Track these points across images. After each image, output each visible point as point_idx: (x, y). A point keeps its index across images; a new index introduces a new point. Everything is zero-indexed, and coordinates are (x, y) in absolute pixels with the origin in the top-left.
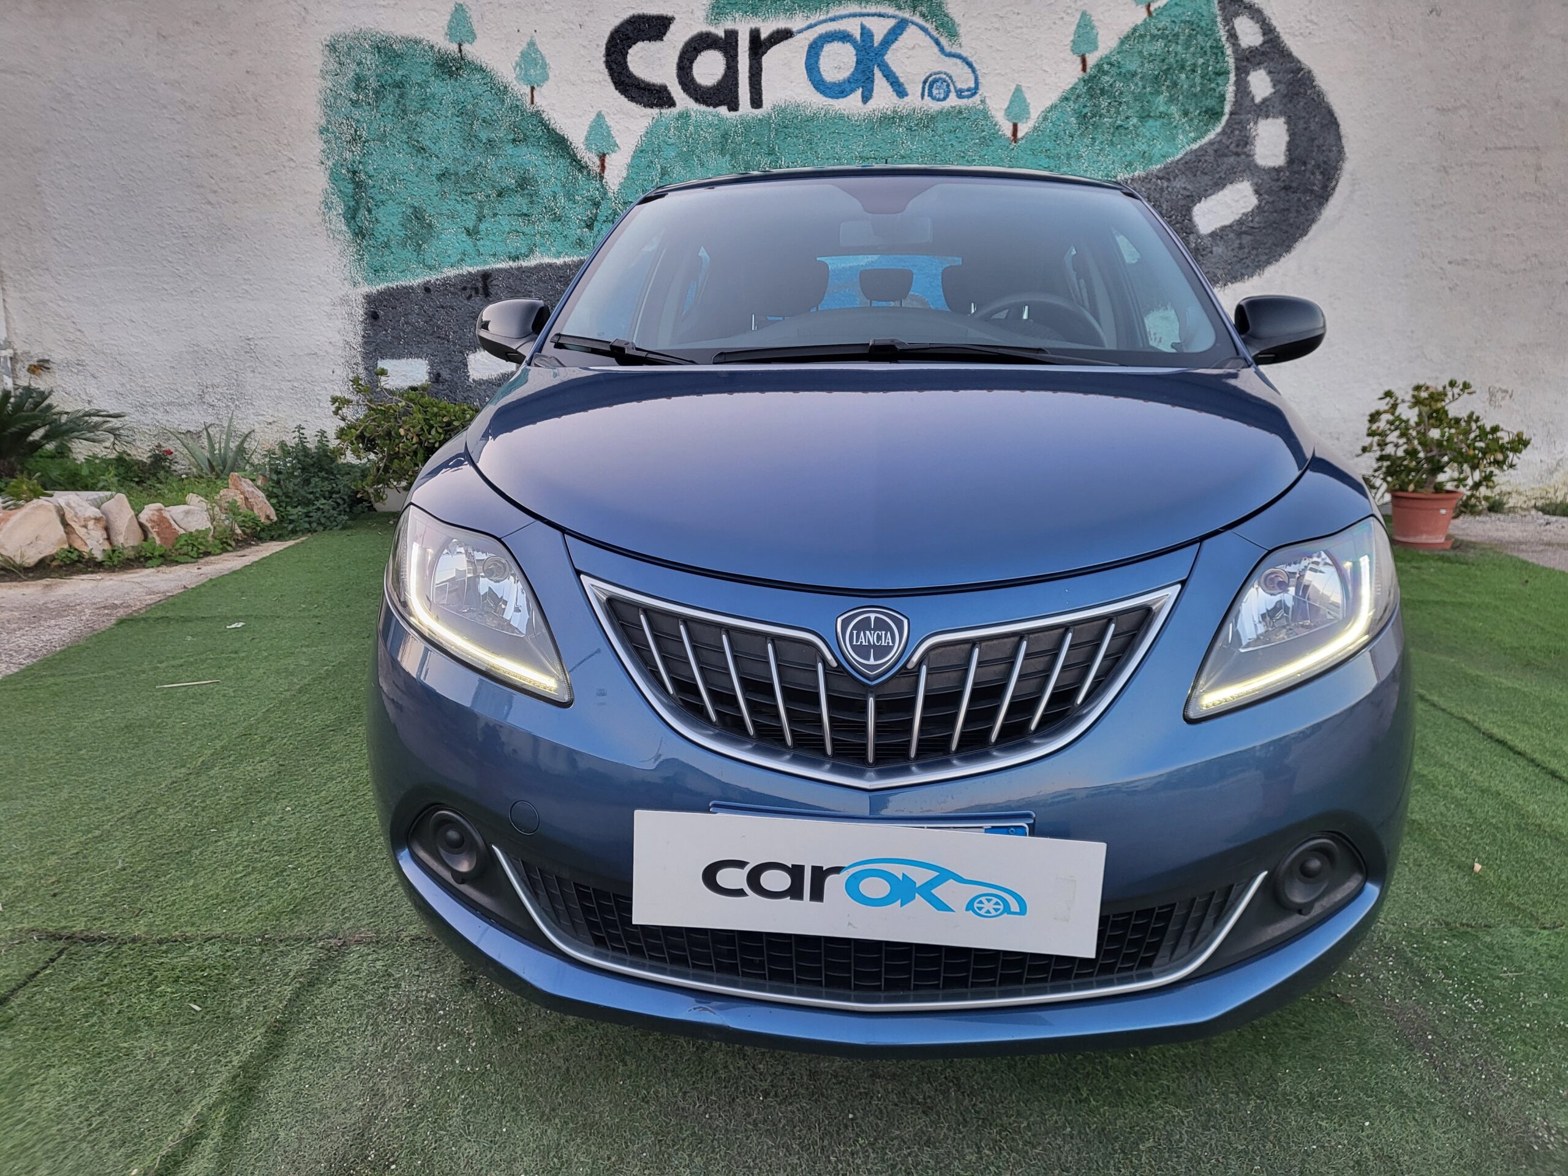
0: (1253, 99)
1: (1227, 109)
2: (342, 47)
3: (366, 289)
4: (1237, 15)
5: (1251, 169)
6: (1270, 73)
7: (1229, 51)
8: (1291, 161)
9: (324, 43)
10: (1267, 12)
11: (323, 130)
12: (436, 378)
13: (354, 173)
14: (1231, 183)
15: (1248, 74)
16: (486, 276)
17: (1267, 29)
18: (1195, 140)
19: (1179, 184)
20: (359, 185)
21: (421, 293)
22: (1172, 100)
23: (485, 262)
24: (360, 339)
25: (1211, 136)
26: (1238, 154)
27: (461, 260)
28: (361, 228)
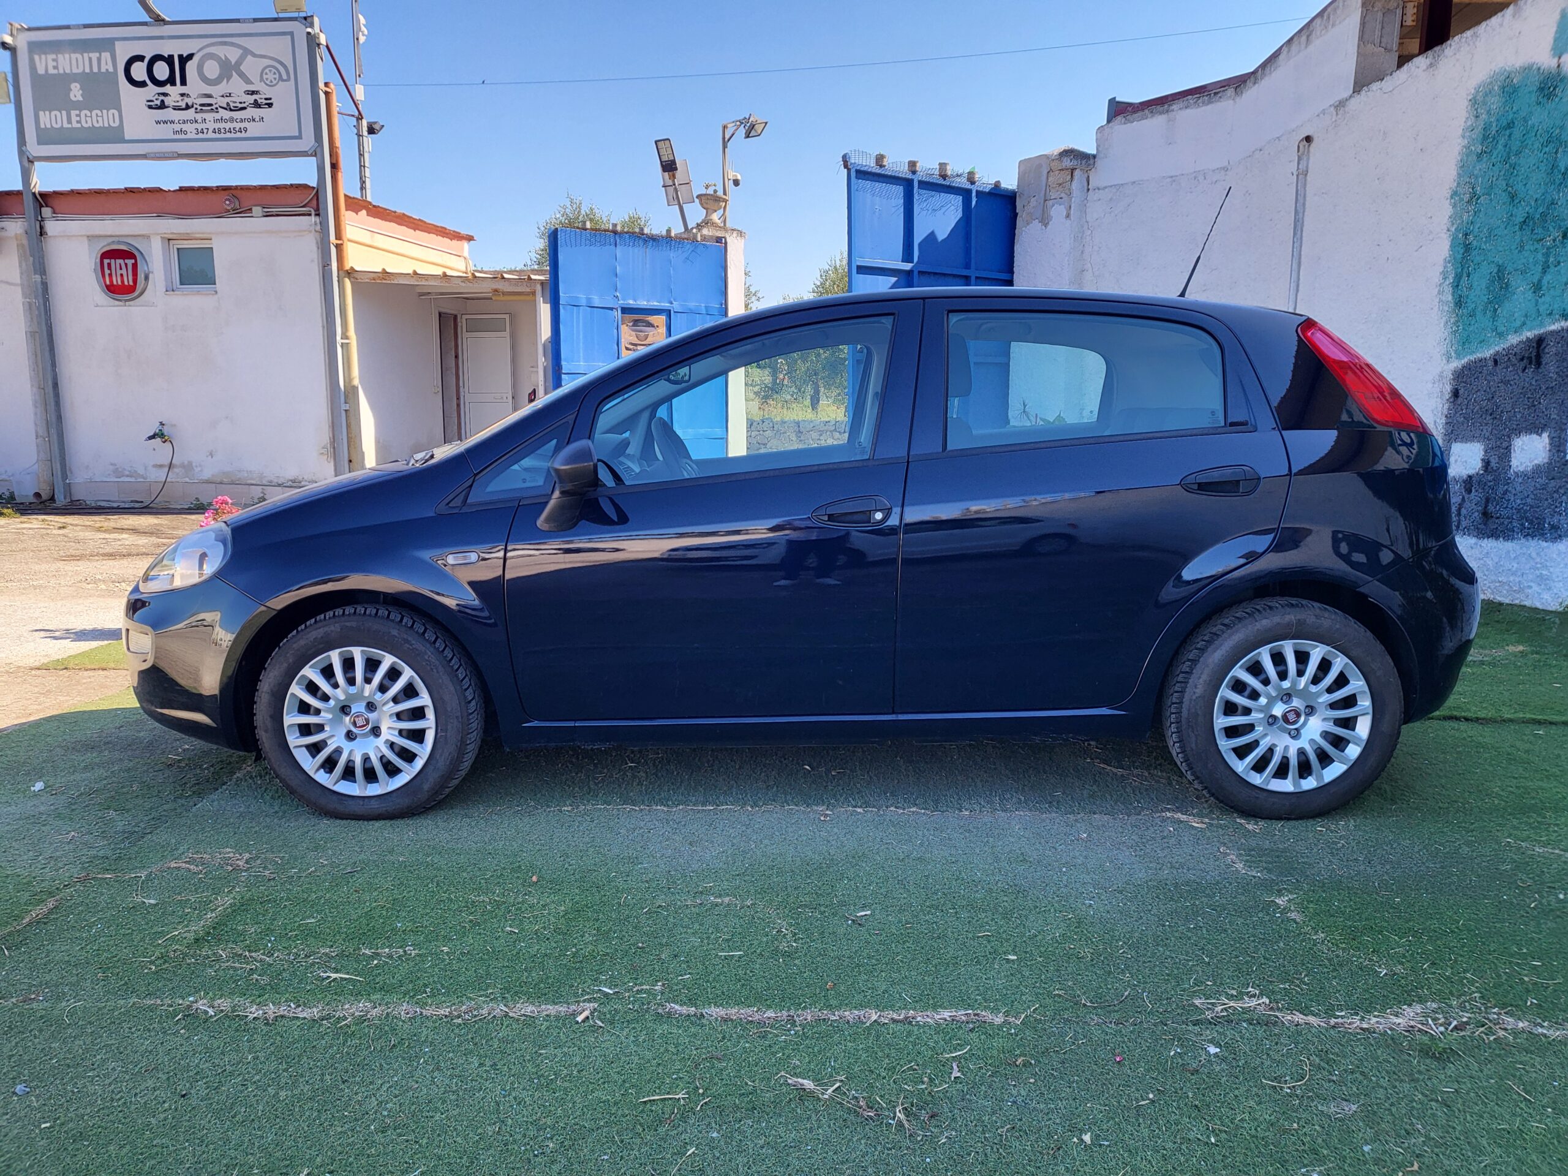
2: (1479, 98)
3: (1456, 364)
9: (1469, 98)
11: (1455, 194)
12: (1486, 464)
13: (1466, 234)
16: (1540, 341)
20: (1467, 248)
21: (1491, 363)
23: (1542, 324)
24: (1444, 420)
27: (1524, 324)
28: (1460, 296)
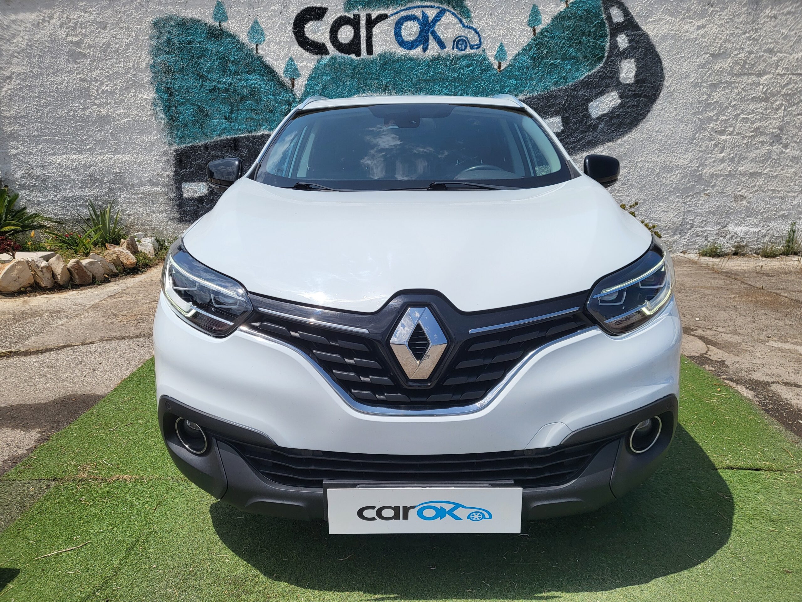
0: (619, 50)
1: (606, 55)
2: (161, 24)
3: (176, 147)
4: (612, 6)
5: (618, 85)
6: (627, 36)
7: (607, 25)
8: (638, 81)
9: (151, 22)
10: (627, 5)
11: (152, 67)
12: (212, 192)
13: (168, 88)
14: (609, 92)
15: (617, 36)
16: (235, 140)
17: (627, 15)
18: (590, 70)
19: (580, 93)
20: (171, 94)
21: (203, 149)
22: (578, 50)
23: (235, 134)
24: (173, 173)
25: (598, 68)
26: (611, 77)
27: (223, 133)
28: (172, 116)
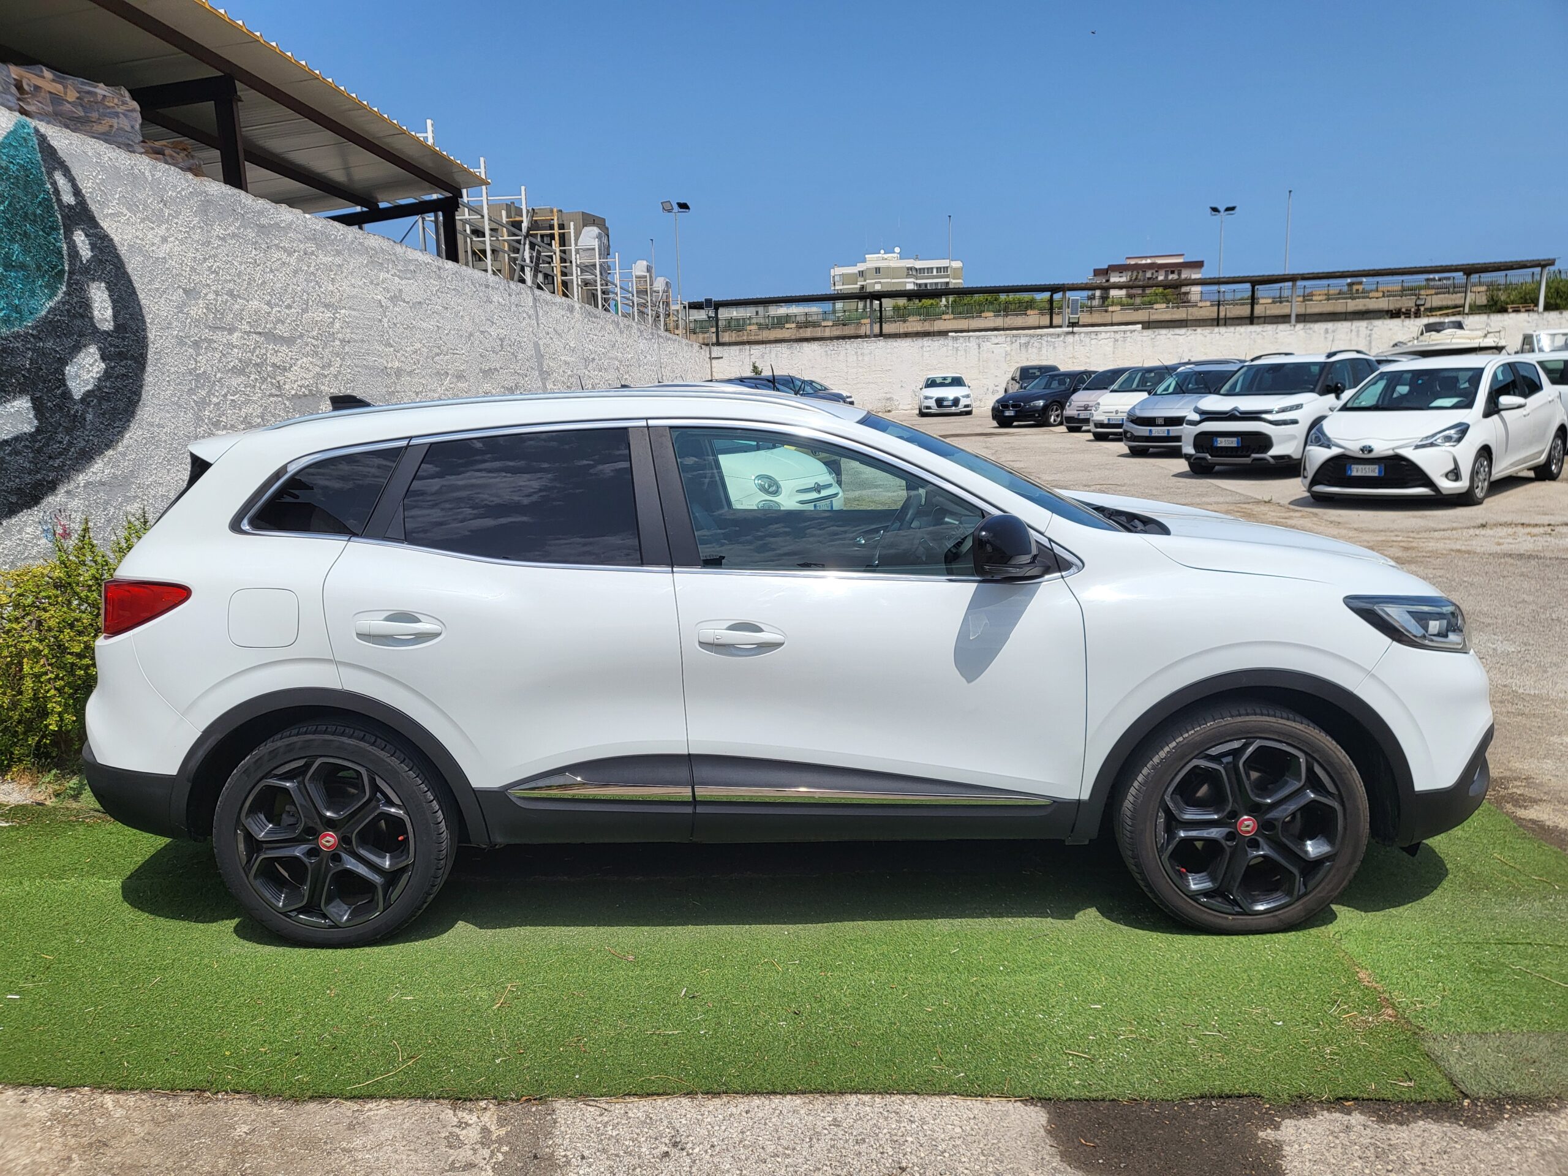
0: (81, 261)
1: (67, 268)
4: (55, 169)
5: (96, 334)
6: (87, 235)
7: (56, 207)
8: (118, 327)
10: (73, 172)
14: (85, 346)
15: (73, 234)
17: (77, 192)
18: (50, 298)
19: (49, 344)
22: (26, 251)
25: (60, 294)
26: (82, 316)
